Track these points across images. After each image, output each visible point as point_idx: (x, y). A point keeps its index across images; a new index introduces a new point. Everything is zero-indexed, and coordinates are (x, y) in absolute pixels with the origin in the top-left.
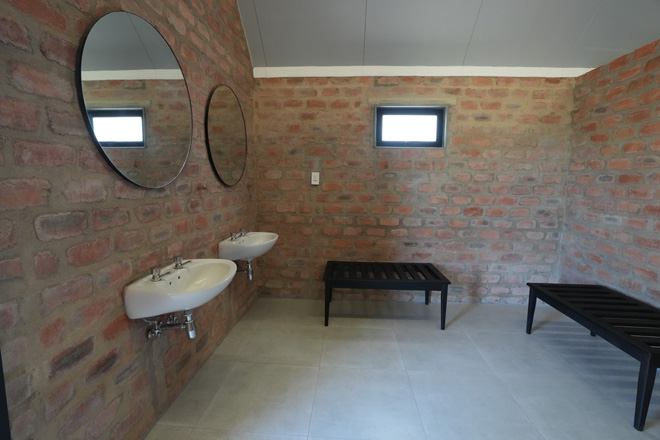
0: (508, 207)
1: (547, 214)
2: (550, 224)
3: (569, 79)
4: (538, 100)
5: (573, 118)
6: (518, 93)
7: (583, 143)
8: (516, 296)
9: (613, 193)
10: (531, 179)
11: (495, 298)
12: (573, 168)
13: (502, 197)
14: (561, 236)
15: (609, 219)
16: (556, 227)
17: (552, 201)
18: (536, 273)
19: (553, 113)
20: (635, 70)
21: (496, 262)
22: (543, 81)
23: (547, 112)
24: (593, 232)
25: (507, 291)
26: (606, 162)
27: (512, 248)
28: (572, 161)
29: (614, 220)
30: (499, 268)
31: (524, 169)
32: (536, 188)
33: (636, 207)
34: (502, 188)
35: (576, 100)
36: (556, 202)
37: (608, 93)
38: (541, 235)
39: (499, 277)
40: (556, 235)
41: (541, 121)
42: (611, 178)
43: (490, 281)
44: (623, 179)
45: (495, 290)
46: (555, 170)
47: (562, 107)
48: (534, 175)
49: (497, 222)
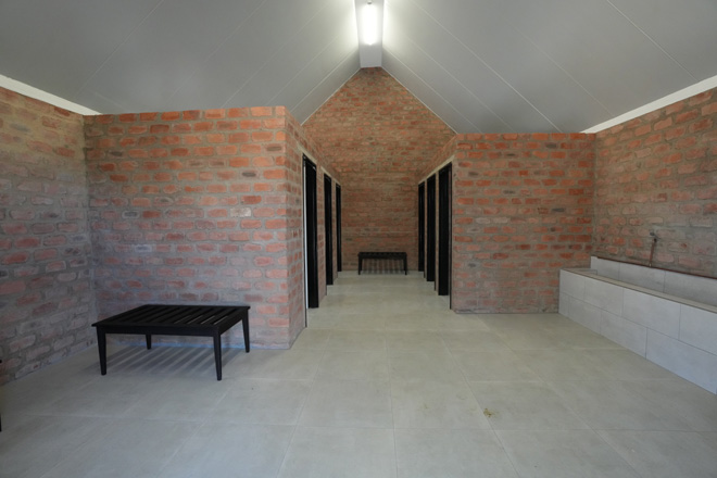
0: (31, 250)
1: (76, 252)
2: (81, 262)
3: (78, 115)
4: (49, 129)
5: (86, 154)
6: (24, 113)
7: (102, 181)
8: (59, 351)
9: (140, 226)
10: (53, 216)
11: (33, 365)
12: (93, 203)
13: (21, 238)
14: (92, 271)
15: (140, 248)
16: (85, 264)
17: (77, 238)
18: (75, 316)
19: (67, 146)
20: (142, 129)
21: (26, 320)
22: (52, 108)
23: (61, 144)
24: (127, 262)
25: (47, 348)
26: (129, 200)
27: (44, 297)
28: (91, 197)
29: (145, 248)
30: (32, 325)
31: (43, 204)
32: (60, 225)
33: (161, 236)
34: (19, 228)
35: (86, 137)
36: (82, 238)
37: (121, 140)
38: (74, 274)
39: (34, 337)
40: (87, 272)
41: (55, 151)
42: (136, 214)
43: (24, 346)
44: (147, 215)
45: (30, 356)
46: (77, 206)
47: (74, 142)
48: (56, 211)
49: (19, 270)
